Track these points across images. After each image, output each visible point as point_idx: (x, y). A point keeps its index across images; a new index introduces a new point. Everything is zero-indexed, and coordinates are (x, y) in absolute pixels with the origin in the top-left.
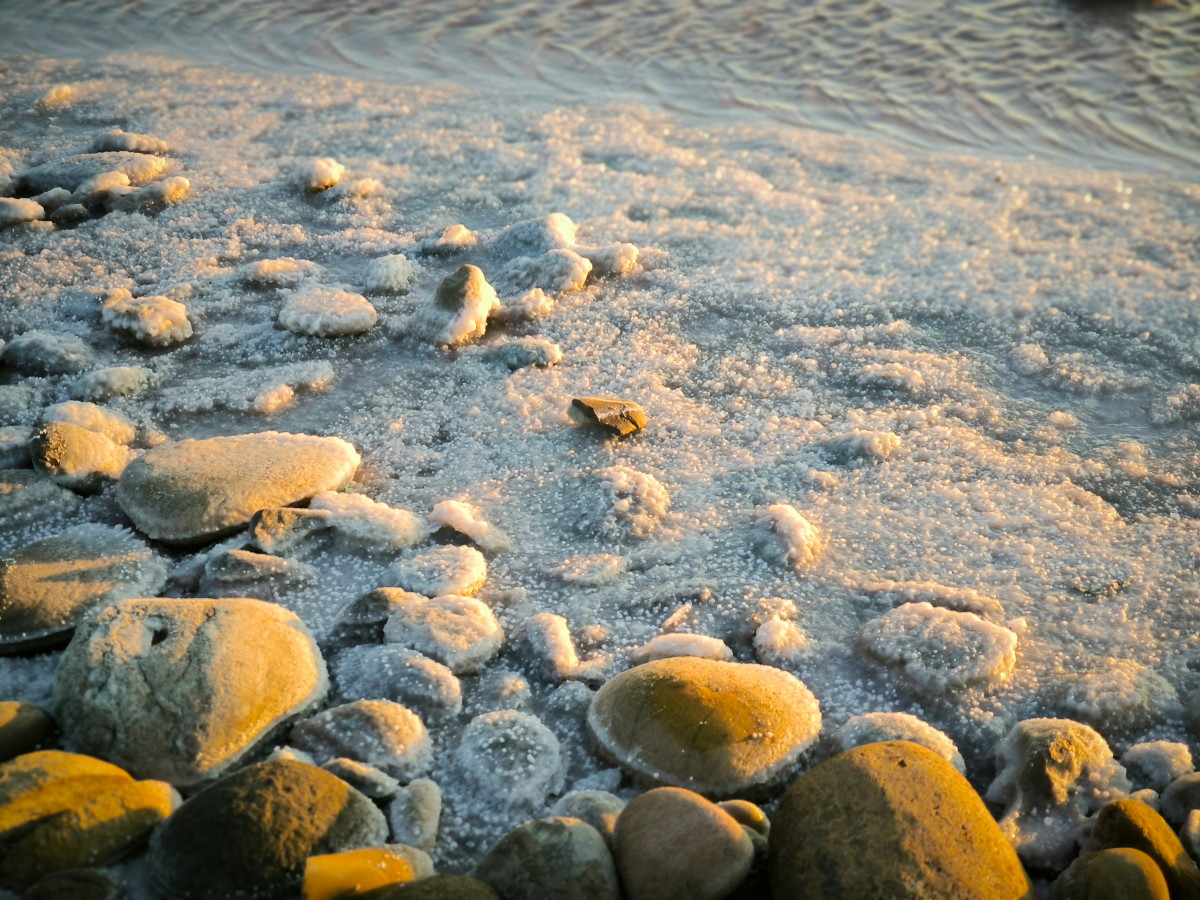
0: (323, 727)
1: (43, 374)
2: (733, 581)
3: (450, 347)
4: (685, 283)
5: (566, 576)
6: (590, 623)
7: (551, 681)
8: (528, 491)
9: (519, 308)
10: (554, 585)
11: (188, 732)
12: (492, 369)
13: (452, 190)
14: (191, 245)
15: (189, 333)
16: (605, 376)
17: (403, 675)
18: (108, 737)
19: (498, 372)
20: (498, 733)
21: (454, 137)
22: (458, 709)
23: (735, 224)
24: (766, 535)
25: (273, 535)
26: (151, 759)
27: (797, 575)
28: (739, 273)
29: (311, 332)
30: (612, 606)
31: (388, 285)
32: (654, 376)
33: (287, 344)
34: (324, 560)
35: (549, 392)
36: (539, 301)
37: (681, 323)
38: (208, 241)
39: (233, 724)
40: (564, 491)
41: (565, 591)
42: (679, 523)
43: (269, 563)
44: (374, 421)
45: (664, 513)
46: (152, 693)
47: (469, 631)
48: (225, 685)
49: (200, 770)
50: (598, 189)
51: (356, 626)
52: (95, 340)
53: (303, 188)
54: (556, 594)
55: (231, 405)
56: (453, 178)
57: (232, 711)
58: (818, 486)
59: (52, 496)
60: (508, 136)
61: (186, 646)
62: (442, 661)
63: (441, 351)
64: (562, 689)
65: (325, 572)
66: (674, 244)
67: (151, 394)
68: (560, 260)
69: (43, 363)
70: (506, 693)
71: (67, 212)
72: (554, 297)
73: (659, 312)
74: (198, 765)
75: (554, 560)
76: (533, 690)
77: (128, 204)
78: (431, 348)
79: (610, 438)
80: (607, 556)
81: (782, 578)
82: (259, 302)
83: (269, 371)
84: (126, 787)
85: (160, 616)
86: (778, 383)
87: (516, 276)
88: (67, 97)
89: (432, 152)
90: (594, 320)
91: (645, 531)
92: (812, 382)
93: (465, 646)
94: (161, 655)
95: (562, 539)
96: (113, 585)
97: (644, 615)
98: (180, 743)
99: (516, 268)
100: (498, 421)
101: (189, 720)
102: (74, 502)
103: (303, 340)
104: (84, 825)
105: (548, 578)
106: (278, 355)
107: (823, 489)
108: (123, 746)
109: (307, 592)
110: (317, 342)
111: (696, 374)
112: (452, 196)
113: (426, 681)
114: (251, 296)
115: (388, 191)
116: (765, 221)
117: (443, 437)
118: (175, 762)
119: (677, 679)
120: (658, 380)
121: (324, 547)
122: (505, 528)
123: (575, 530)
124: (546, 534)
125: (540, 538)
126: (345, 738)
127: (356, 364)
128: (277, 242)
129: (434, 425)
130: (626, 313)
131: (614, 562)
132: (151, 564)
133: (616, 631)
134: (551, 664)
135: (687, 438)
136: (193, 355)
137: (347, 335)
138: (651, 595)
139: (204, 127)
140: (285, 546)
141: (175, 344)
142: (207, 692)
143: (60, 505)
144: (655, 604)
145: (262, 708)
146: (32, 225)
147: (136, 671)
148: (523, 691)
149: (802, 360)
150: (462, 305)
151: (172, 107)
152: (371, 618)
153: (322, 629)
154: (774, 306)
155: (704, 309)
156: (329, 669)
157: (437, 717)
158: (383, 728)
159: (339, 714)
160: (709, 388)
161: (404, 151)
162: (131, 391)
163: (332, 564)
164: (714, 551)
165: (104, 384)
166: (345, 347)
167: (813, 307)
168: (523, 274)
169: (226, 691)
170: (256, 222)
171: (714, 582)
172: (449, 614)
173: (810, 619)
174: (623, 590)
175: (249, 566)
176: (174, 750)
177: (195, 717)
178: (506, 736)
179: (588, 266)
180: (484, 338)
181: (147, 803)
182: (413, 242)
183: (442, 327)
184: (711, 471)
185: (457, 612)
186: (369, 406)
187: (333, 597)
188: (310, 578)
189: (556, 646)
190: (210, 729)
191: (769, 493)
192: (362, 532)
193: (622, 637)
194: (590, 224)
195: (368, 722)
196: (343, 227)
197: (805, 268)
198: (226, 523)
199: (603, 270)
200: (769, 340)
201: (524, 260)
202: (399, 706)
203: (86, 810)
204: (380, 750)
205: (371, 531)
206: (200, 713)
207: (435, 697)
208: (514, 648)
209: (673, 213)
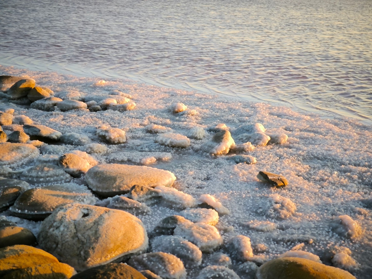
0: (142, 259)
1: (72, 144)
2: (323, 239)
3: (215, 154)
4: (306, 148)
5: (251, 226)
6: (259, 243)
7: (241, 260)
8: (238, 198)
9: (242, 147)
10: (246, 228)
11: (87, 249)
12: (229, 162)
13: (223, 117)
14: (132, 120)
15: (125, 141)
16: (272, 169)
17: (179, 246)
18: (54, 246)
19: (231, 163)
20: (216, 273)
21: (225, 105)
22: (200, 263)
23: (325, 136)
24: (337, 225)
25: (138, 195)
26: (69, 257)
27: (351, 241)
28: (326, 148)
29: (166, 144)
30: (269, 239)
31: (196, 136)
32: (292, 172)
33: (157, 147)
34: (155, 208)
35: (250, 170)
36: (249, 146)
37: (303, 159)
38: (138, 120)
39: (106, 250)
40: (253, 200)
41: (250, 231)
42: (300, 216)
43: (134, 203)
44: (183, 171)
45: (294, 212)
46: (76, 233)
47: (208, 235)
48: (106, 234)
49: (88, 265)
50: (274, 122)
51: (163, 228)
52: (92, 138)
53: (172, 111)
54: (246, 232)
55: (133, 160)
56: (223, 114)
57: (106, 245)
58: (360, 213)
59: (62, 174)
60: (244, 106)
61: (94, 219)
62: (196, 244)
63: (211, 156)
64: (245, 264)
65: (155, 211)
66: (301, 138)
67: (107, 154)
68: (259, 135)
69: (73, 141)
70: (221, 260)
71: (94, 108)
72: (255, 146)
73: (294, 155)
74: (88, 263)
75: (246, 220)
76: (233, 262)
77: (115, 108)
78: (208, 154)
79: (273, 186)
80: (269, 222)
81: (344, 241)
82: (151, 136)
83: (149, 153)
84: (55, 263)
85: (88, 209)
86: (342, 180)
87: (242, 139)
88: (103, 84)
89: (217, 107)
90: (269, 154)
91: (286, 216)
92: (356, 182)
93: (206, 240)
94: (84, 220)
95: (250, 214)
96: (74, 201)
97: (283, 244)
98: (82, 253)
99: (242, 136)
100: (230, 176)
101: (88, 245)
102: (70, 178)
103: (163, 147)
104: (33, 274)
105: (243, 226)
106: (153, 150)
107: (362, 214)
108: (59, 250)
109: (147, 216)
110: (168, 148)
111: (308, 173)
112: (222, 118)
113: (188, 250)
114: (148, 134)
115: (200, 115)
116: (337, 136)
117: (208, 179)
118: (78, 260)
119: (299, 263)
120: (293, 173)
121: (156, 203)
122: (228, 208)
123: (256, 212)
124: (244, 212)
125: (242, 213)
126: (150, 264)
127: (180, 156)
128: (161, 122)
129: (205, 175)
130: (282, 154)
131: (272, 225)
132: (90, 198)
133: (271, 248)
134: (242, 254)
135: (304, 191)
136: (124, 147)
137: (178, 147)
138: (287, 237)
139: (144, 95)
140: (142, 199)
141: (119, 143)
142: (98, 235)
143: (64, 178)
144: (288, 241)
145: (119, 247)
146: (82, 109)
147: (73, 224)
148: (228, 262)
149: (352, 175)
150: (222, 141)
151: (135, 89)
152: (170, 226)
153: (149, 228)
154: (340, 159)
155: (312, 157)
156: (149, 242)
157: (190, 265)
158: (167, 263)
159: (150, 255)
160: (313, 178)
161: (208, 106)
162: (100, 152)
163: (158, 209)
164: (314, 228)
165: (91, 148)
166: (177, 151)
167: (356, 161)
168: (245, 138)
169: (106, 237)
170: (155, 117)
171: (315, 238)
172: (201, 228)
173: (357, 257)
174: (275, 234)
175: (126, 203)
176: (79, 255)
177: (91, 244)
178: (219, 275)
179: (269, 138)
180: (228, 154)
181: (62, 271)
182: (207, 127)
183: (213, 147)
184: (314, 202)
185: (204, 228)
186: (182, 167)
187: (156, 219)
188: (149, 211)
189: (245, 246)
190: (96, 250)
191: (339, 212)
192: (172, 199)
193: (273, 251)
194: (270, 130)
195: (161, 260)
196: (183, 121)
197: (351, 150)
198: (122, 189)
199: (274, 141)
200: (338, 168)
201: (245, 134)
202: (175, 257)
203: (36, 268)
204: (164, 271)
205: (175, 199)
206: (93, 243)
207: (190, 256)
208: (226, 246)
209: (301, 131)
